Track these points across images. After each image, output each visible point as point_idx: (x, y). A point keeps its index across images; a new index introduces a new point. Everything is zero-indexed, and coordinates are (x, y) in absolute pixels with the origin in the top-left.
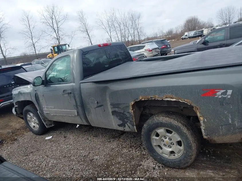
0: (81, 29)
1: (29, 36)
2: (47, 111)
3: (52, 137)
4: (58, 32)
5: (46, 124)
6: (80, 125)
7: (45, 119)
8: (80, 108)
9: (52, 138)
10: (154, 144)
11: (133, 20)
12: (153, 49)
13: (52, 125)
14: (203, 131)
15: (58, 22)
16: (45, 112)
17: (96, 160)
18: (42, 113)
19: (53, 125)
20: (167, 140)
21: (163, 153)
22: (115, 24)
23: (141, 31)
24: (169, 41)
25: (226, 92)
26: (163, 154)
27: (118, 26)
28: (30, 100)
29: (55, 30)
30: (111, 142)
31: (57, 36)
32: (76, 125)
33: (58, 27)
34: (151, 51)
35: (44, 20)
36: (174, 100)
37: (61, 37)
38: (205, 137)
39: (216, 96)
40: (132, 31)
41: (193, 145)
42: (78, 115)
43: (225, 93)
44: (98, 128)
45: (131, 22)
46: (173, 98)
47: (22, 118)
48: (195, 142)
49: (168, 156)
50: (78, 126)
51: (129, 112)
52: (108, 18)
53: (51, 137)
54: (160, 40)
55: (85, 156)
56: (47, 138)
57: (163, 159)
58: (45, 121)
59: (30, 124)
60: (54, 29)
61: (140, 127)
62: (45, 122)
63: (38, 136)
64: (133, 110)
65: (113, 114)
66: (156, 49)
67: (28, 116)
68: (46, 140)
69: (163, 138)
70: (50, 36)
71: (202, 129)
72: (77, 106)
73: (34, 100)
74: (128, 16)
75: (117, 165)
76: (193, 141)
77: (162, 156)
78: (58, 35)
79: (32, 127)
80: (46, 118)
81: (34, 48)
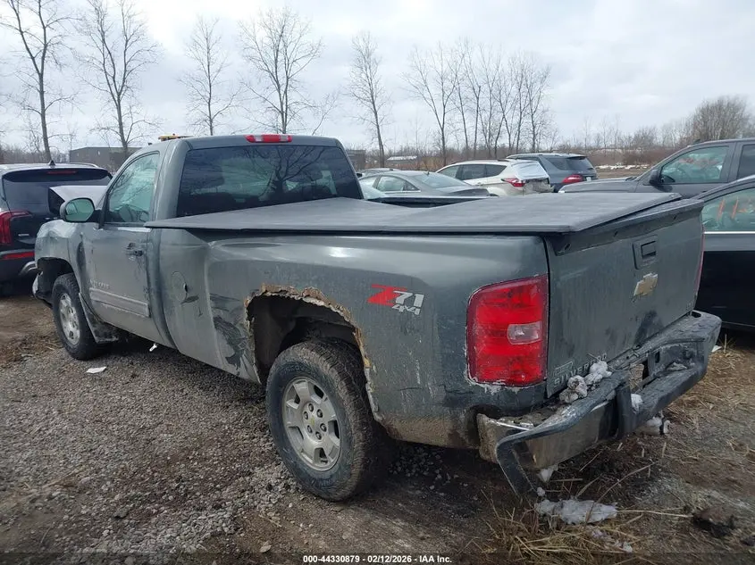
0: (356, 92)
1: (203, 93)
2: (96, 296)
3: (106, 369)
4: (285, 92)
5: (95, 331)
6: (160, 346)
7: (95, 318)
8: (154, 298)
9: (104, 371)
10: (288, 422)
11: (524, 82)
12: (528, 181)
13: (111, 338)
14: (370, 397)
15: (291, 61)
16: (92, 298)
17: (160, 442)
18: (87, 300)
19: (114, 339)
20: (314, 414)
21: (303, 451)
22: (462, 89)
23: (543, 123)
24: (629, 167)
25: (413, 298)
26: (304, 455)
27: (472, 95)
28: (66, 258)
29: (280, 83)
30: (230, 407)
31: (282, 104)
32: (151, 343)
33: (288, 78)
34: (522, 185)
35: (253, 52)
36: (321, 303)
37: (293, 107)
38: (377, 417)
39: (395, 307)
40: (513, 120)
41: (355, 437)
42: (150, 316)
43: (409, 302)
44: (189, 360)
45: (515, 89)
46: (320, 299)
47: (50, 305)
48: (362, 430)
49: (311, 461)
50: (155, 346)
51: (242, 325)
52: (445, 65)
53: (103, 369)
54: (565, 155)
55: (144, 427)
56: (91, 371)
57: (300, 466)
58: (94, 322)
59: (64, 324)
60: (277, 82)
61: (264, 370)
62: (94, 326)
63: (76, 361)
64: (249, 319)
65: (216, 326)
66: (540, 181)
67: (63, 302)
68: (86, 375)
69: (307, 409)
70: (262, 100)
71: (369, 392)
72: (149, 290)
73: (72, 260)
74: (508, 69)
75: (196, 463)
76: (355, 426)
77: (300, 460)
78: (285, 100)
79: (67, 334)
80: (97, 316)
81: (211, 129)
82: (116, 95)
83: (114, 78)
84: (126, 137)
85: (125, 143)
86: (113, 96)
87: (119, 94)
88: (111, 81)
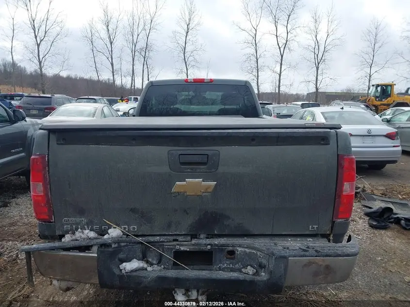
82: (317, 64)
83: (317, 55)
84: (318, 86)
85: (317, 89)
86: (316, 65)
87: (319, 64)
88: (316, 57)
